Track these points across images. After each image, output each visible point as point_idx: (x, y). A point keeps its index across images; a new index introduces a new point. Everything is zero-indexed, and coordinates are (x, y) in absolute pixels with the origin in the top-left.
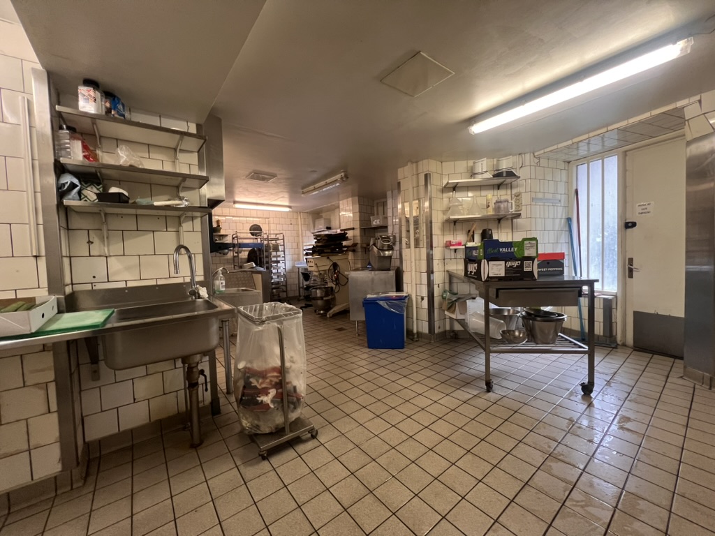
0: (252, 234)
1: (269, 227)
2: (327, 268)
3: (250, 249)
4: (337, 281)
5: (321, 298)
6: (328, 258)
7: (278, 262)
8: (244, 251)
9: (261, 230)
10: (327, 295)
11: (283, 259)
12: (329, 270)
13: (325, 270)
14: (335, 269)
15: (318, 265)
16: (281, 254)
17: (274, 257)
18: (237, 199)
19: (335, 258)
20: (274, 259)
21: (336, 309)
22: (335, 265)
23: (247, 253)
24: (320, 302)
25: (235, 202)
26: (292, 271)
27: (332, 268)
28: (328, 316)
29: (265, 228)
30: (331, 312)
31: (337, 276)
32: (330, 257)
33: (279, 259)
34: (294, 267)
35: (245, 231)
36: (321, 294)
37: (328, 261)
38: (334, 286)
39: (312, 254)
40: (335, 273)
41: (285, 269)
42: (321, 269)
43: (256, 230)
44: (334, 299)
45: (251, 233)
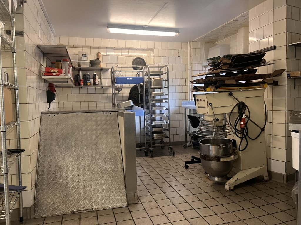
0: (135, 68)
1: (154, 60)
2: (228, 110)
3: (133, 85)
4: (244, 133)
5: (217, 159)
6: (231, 94)
7: (160, 101)
8: (126, 88)
9: (145, 64)
10: (226, 154)
11: (166, 97)
12: (231, 114)
13: (224, 115)
14: (241, 113)
15: (213, 105)
16: (165, 91)
17: (158, 94)
19: (242, 95)
20: (158, 97)
21: (240, 177)
22: (241, 106)
23: (128, 91)
24: (214, 164)
25: (109, 25)
26: (177, 112)
27: (236, 110)
28: (227, 187)
29: (149, 62)
30: (233, 181)
31: (245, 124)
32: (234, 93)
33: (163, 97)
34: (180, 107)
35: (128, 66)
36: (218, 151)
37: (230, 99)
38: (238, 140)
39: (204, 89)
40: (241, 119)
41: (168, 109)
42: (218, 111)
43: (139, 63)
44: (237, 161)
45: (133, 67)
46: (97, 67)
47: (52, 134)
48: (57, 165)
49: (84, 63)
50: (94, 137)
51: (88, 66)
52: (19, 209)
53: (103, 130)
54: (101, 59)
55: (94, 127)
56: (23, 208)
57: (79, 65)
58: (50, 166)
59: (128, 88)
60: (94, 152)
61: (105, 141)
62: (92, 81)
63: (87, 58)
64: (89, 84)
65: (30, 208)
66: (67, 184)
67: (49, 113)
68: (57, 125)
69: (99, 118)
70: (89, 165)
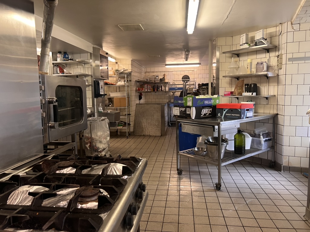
1: (194, 76)
9: (189, 79)
18: (167, 63)
25: (166, 65)
29: (191, 77)
35: (179, 80)
43: (186, 78)
45: (183, 81)
46: (163, 82)
47: (139, 111)
48: (140, 121)
49: (157, 80)
50: (153, 113)
51: (159, 82)
52: (129, 132)
53: (156, 111)
54: (165, 78)
55: (153, 110)
56: (130, 132)
57: (155, 81)
58: (138, 121)
59: (179, 92)
60: (152, 118)
61: (156, 115)
62: (160, 88)
63: (159, 78)
64: (159, 90)
65: (132, 132)
66: (143, 127)
67: (140, 104)
68: (141, 108)
69: (155, 107)
70: (150, 122)
